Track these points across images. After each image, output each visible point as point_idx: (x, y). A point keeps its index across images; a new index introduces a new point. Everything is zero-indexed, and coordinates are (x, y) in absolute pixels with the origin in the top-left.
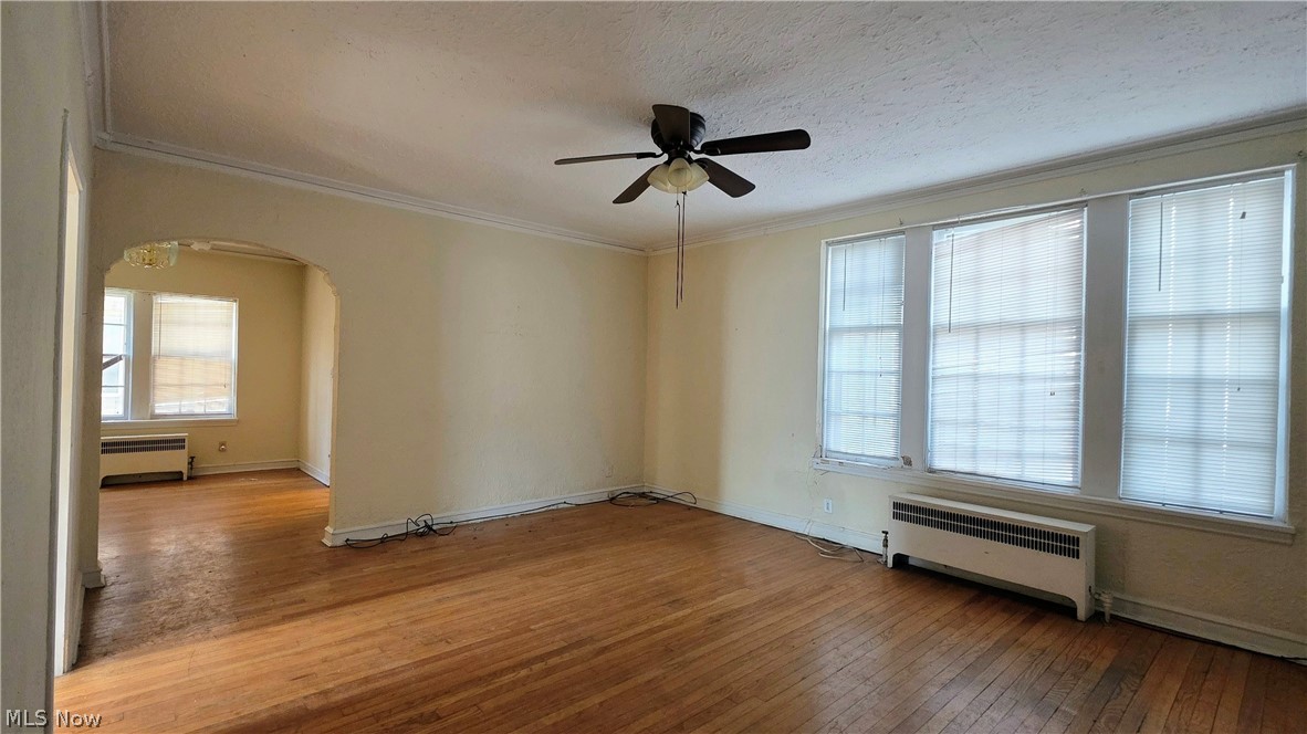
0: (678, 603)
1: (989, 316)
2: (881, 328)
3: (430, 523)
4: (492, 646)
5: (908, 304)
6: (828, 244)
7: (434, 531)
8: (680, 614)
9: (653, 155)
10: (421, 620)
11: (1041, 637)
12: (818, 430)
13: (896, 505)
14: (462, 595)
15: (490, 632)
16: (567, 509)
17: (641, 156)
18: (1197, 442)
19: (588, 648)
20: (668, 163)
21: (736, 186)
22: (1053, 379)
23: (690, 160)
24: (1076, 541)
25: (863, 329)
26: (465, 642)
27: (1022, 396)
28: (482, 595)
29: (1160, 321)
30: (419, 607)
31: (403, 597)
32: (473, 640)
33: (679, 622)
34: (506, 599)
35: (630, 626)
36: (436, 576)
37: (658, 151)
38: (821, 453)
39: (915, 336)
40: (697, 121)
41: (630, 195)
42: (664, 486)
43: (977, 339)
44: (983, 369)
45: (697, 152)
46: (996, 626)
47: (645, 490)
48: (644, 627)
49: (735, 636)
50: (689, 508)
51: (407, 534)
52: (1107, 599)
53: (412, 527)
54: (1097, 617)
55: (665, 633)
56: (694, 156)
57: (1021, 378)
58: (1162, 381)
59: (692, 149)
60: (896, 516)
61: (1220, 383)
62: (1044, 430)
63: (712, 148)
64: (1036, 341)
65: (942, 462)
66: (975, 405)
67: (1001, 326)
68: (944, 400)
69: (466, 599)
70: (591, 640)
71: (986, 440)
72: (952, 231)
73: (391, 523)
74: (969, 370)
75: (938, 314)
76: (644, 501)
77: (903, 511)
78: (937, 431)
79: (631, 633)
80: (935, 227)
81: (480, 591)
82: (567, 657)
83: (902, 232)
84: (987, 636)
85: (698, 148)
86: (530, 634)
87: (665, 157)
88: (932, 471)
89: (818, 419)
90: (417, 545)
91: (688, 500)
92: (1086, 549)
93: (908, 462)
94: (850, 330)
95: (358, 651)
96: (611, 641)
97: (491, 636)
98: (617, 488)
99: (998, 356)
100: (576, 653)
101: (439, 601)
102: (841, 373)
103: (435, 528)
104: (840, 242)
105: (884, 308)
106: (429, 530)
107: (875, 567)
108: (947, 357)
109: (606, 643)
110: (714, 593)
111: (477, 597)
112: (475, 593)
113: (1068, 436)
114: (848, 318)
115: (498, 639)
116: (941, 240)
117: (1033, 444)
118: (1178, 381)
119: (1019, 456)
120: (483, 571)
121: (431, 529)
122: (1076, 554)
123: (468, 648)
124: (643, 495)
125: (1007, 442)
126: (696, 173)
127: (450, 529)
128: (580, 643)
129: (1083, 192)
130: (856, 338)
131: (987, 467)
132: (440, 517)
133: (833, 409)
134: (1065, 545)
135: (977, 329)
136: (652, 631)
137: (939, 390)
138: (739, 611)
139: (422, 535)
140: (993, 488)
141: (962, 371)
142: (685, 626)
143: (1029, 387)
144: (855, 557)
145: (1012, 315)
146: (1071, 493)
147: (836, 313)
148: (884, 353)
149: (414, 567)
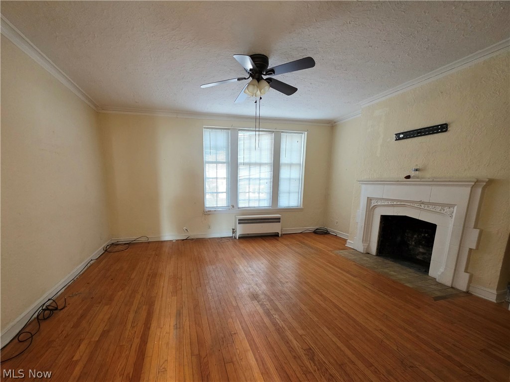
1: (253, 161)
2: (221, 162)
13: (239, 220)
18: (289, 193)
22: (266, 179)
24: (279, 219)
25: (216, 163)
27: (260, 184)
29: (286, 165)
44: (251, 177)
57: (260, 179)
58: (285, 179)
60: (239, 223)
61: (293, 179)
62: (264, 193)
64: (263, 169)
66: (250, 187)
67: (255, 164)
68: (242, 185)
72: (244, 132)
74: (248, 177)
75: (241, 160)
80: (239, 130)
83: (229, 129)
88: (239, 208)
92: (282, 220)
93: (233, 207)
94: (212, 162)
98: (105, 245)
99: (255, 172)
102: (209, 179)
104: (208, 128)
108: (243, 173)
114: (213, 158)
118: (287, 179)
119: (259, 200)
122: (279, 222)
125: (255, 196)
129: (272, 129)
130: (214, 165)
131: (252, 205)
133: (206, 192)
134: (276, 220)
135: (250, 164)
137: (240, 183)
141: (246, 177)
143: (261, 181)
145: (258, 161)
146: (270, 208)
147: (208, 156)
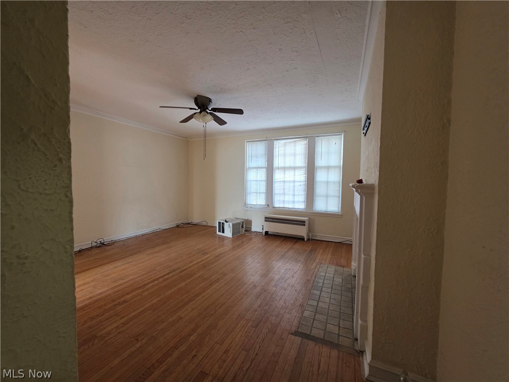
0: (205, 254)
1: (287, 165)
2: (261, 168)
3: (103, 242)
4: (141, 277)
5: (268, 161)
6: (247, 142)
7: (105, 245)
8: (207, 256)
9: (195, 109)
10: (109, 275)
11: (298, 246)
12: (245, 198)
13: (266, 218)
14: (124, 264)
15: (139, 273)
16: (160, 231)
17: (191, 109)
18: (327, 196)
19: (178, 271)
20: (200, 112)
21: (221, 122)
22: (301, 182)
23: (207, 112)
24: (304, 222)
25: (257, 168)
26: (130, 278)
27: (294, 186)
28: (133, 263)
29: (321, 168)
30: (106, 271)
31: (98, 269)
32: (134, 277)
33: (207, 258)
34: (143, 262)
35: (190, 262)
36: (110, 260)
37: (197, 108)
38: (245, 204)
39: (270, 170)
40: (210, 100)
41: (186, 120)
42: (196, 220)
43: (284, 171)
44: (286, 179)
45: (209, 110)
46: (288, 245)
47: (189, 222)
48: (196, 262)
49: (224, 259)
50: (205, 226)
51: (92, 247)
52: (310, 235)
53: (94, 244)
54: (309, 239)
55: (203, 262)
56: (209, 111)
57: (294, 182)
58: (321, 182)
59: (208, 109)
60: (265, 221)
61: (331, 182)
62: (299, 195)
63: (215, 110)
64: (297, 172)
65: (277, 205)
66: (284, 189)
67: (290, 168)
68: (277, 188)
69: (127, 265)
70: (179, 268)
71: (287, 198)
72: (279, 141)
73: (83, 244)
74: (283, 180)
75: (276, 164)
76: (189, 225)
77: (268, 219)
78: (275, 197)
79: (191, 264)
80: (275, 140)
81: (131, 262)
82: (171, 275)
83: (267, 140)
84: (286, 248)
85: (210, 109)
86: (155, 271)
87: (199, 110)
88: (274, 208)
89: (245, 195)
90: (98, 251)
91: (205, 223)
92: (307, 224)
93: (268, 206)
94: (253, 168)
95: (83, 290)
96: (185, 268)
97: (141, 274)
98: (179, 222)
99: (289, 176)
100: (174, 273)
101: (115, 268)
102: (251, 181)
103: (105, 243)
104: (250, 142)
105: (262, 162)
106: (103, 244)
107: (261, 236)
108: (278, 176)
109: (184, 269)
110: (216, 249)
111: (129, 264)
112: (130, 263)
113: (303, 196)
114: (253, 164)
115: (144, 275)
116: (276, 143)
117: (296, 199)
118: (324, 182)
119: (294, 202)
120: (131, 255)
121: (104, 244)
122: (305, 225)
123: (132, 279)
124: (189, 224)
125: (290, 198)
126: (209, 117)
127: (112, 243)
128: (174, 270)
129: (307, 135)
130: (255, 170)
131: (287, 206)
132: (107, 239)
133: (249, 192)
134: (302, 223)
135: (284, 169)
136: (198, 263)
137: (276, 185)
138: (224, 253)
139: (99, 247)
140: (288, 211)
141: (281, 180)
142: (208, 260)
143: (296, 184)
144: (255, 233)
145: (292, 165)
146: (304, 210)
147: (250, 163)
148: (262, 175)
149: (99, 258)
